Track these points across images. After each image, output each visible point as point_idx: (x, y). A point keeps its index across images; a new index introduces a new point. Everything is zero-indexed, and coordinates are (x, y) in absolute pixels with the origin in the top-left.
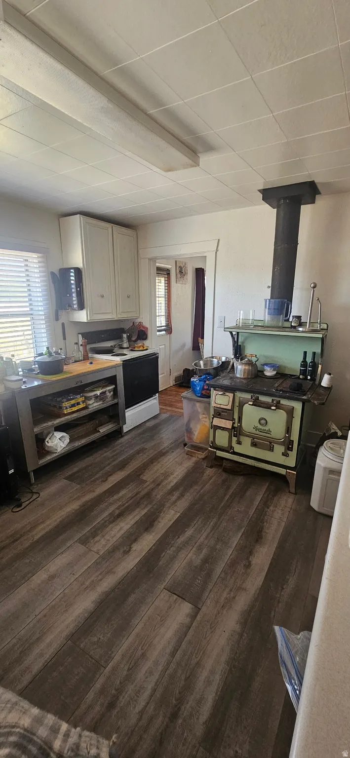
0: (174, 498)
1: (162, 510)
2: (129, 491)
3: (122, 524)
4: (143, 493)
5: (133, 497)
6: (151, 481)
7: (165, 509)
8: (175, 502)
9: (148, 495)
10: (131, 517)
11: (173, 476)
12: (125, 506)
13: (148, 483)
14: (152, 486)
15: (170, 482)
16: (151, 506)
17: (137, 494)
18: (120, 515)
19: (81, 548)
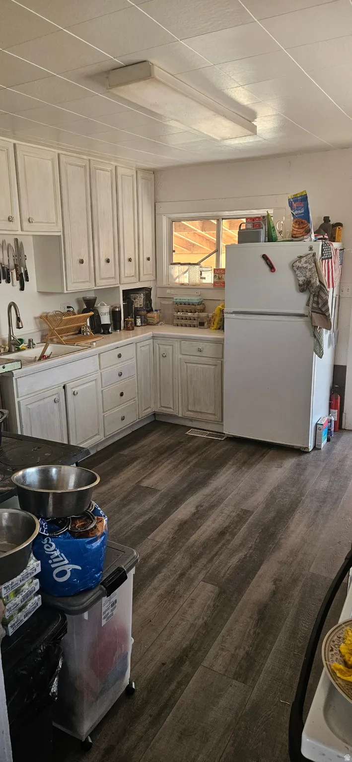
0: (157, 555)
1: (171, 541)
2: (226, 564)
3: (215, 526)
4: (203, 561)
5: (215, 555)
6: (196, 582)
7: (168, 542)
8: (154, 551)
9: (195, 559)
10: (208, 533)
11: (159, 592)
12: (221, 544)
13: (201, 577)
14: (193, 572)
15: (164, 580)
16: (186, 544)
17: (211, 560)
18: (222, 533)
19: (247, 505)
